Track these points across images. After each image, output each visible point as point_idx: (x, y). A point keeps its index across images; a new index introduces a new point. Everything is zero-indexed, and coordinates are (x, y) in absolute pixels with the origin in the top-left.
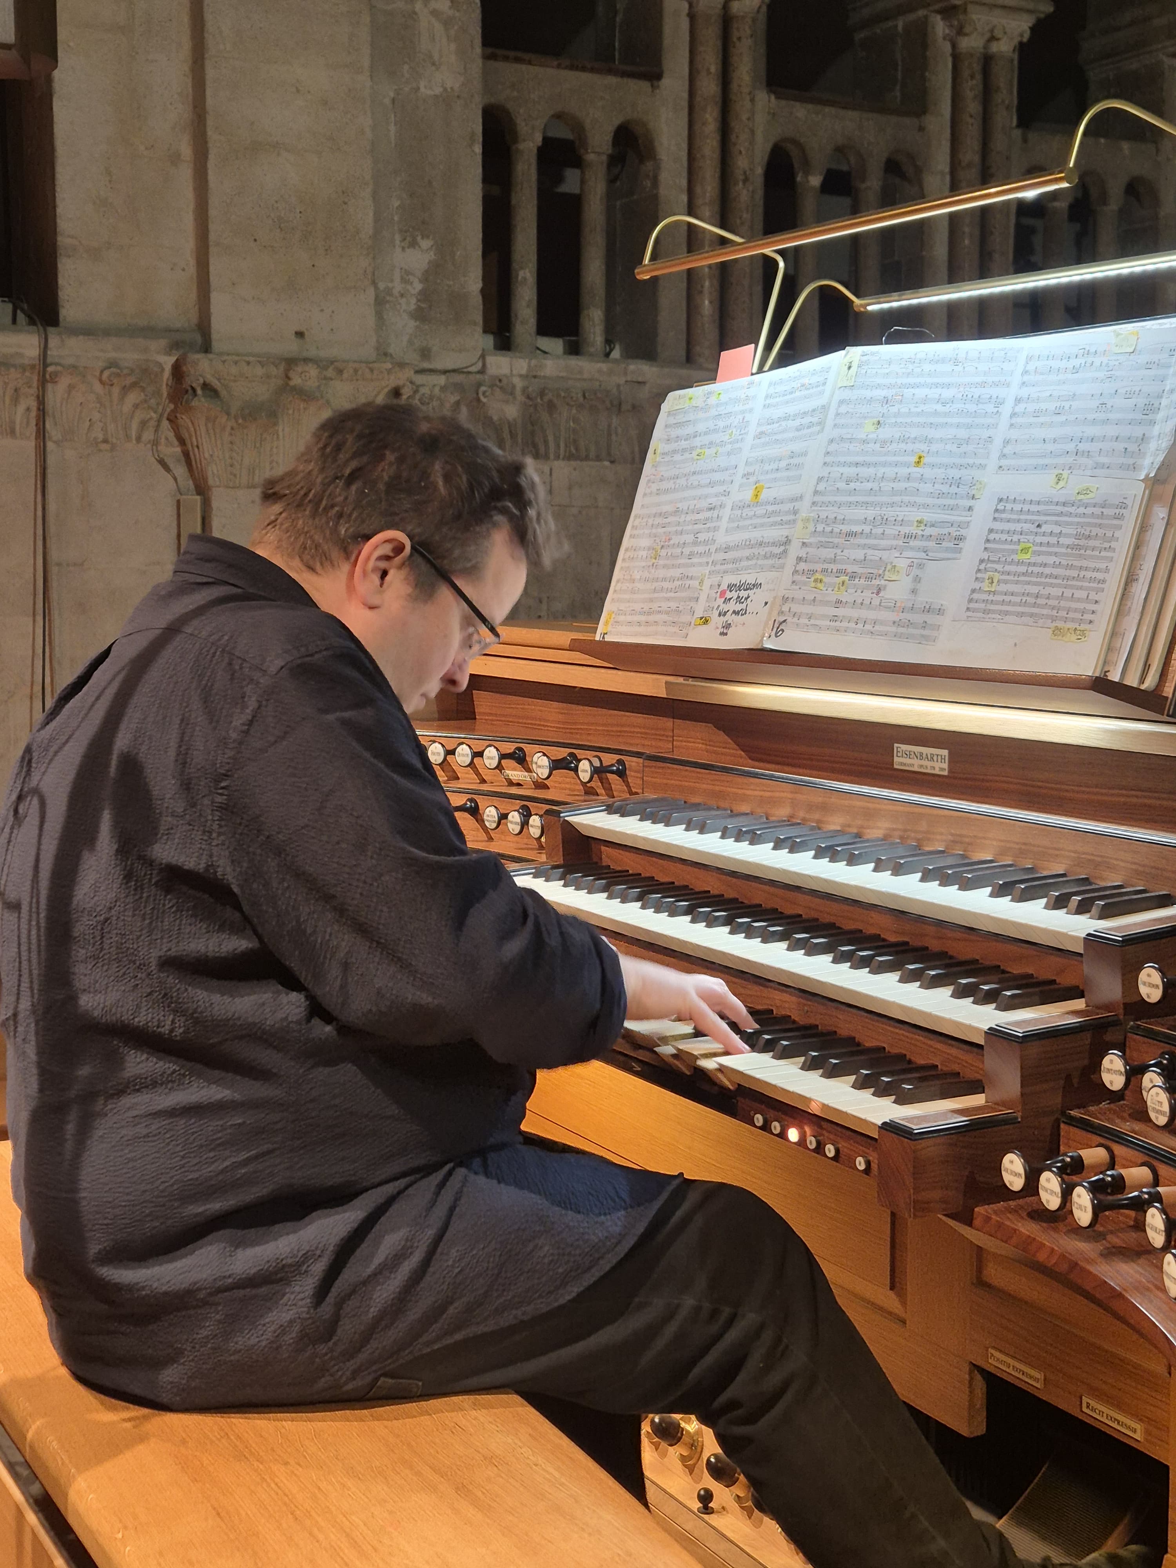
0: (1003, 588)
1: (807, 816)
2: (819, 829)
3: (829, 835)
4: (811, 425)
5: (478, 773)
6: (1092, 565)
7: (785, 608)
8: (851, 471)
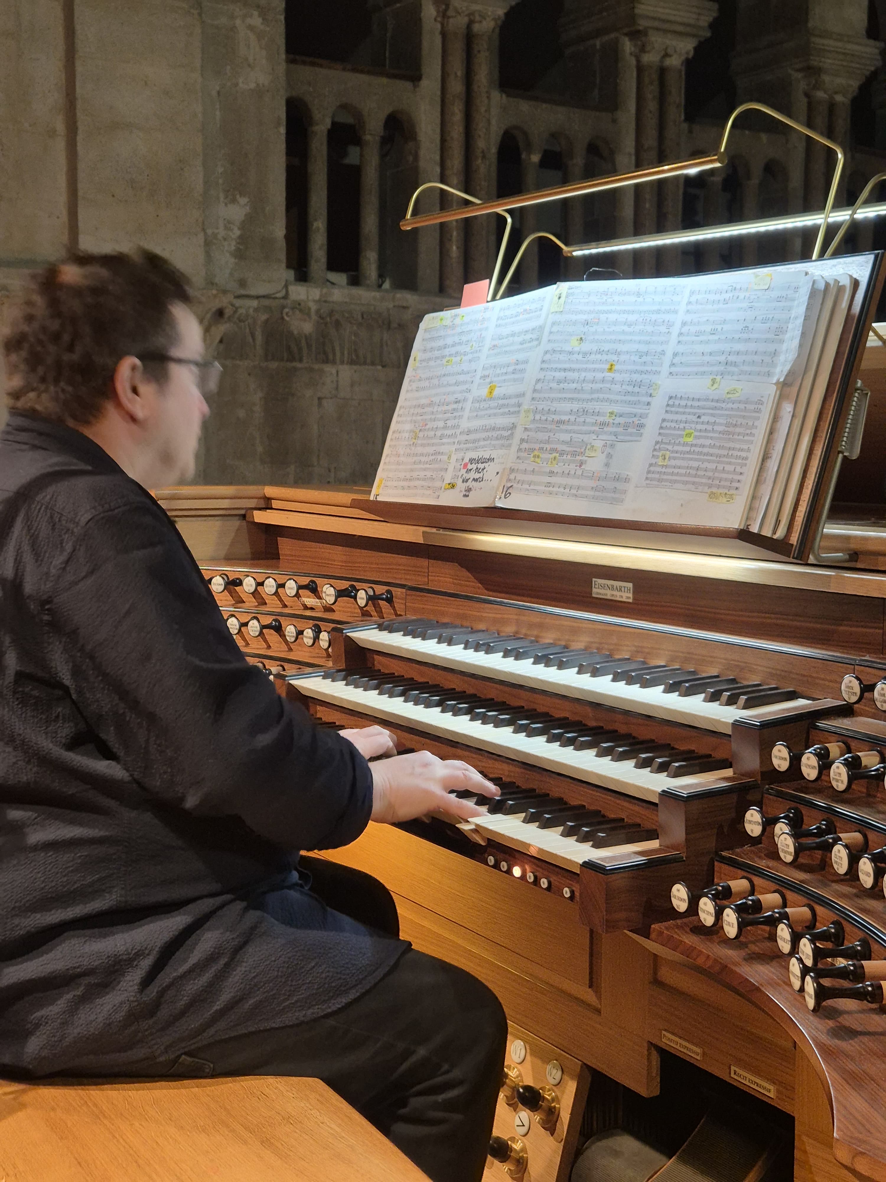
0: (673, 463)
1: (529, 633)
2: (537, 642)
3: (544, 646)
4: (532, 340)
5: (281, 600)
6: (737, 446)
7: (512, 477)
8: (561, 375)
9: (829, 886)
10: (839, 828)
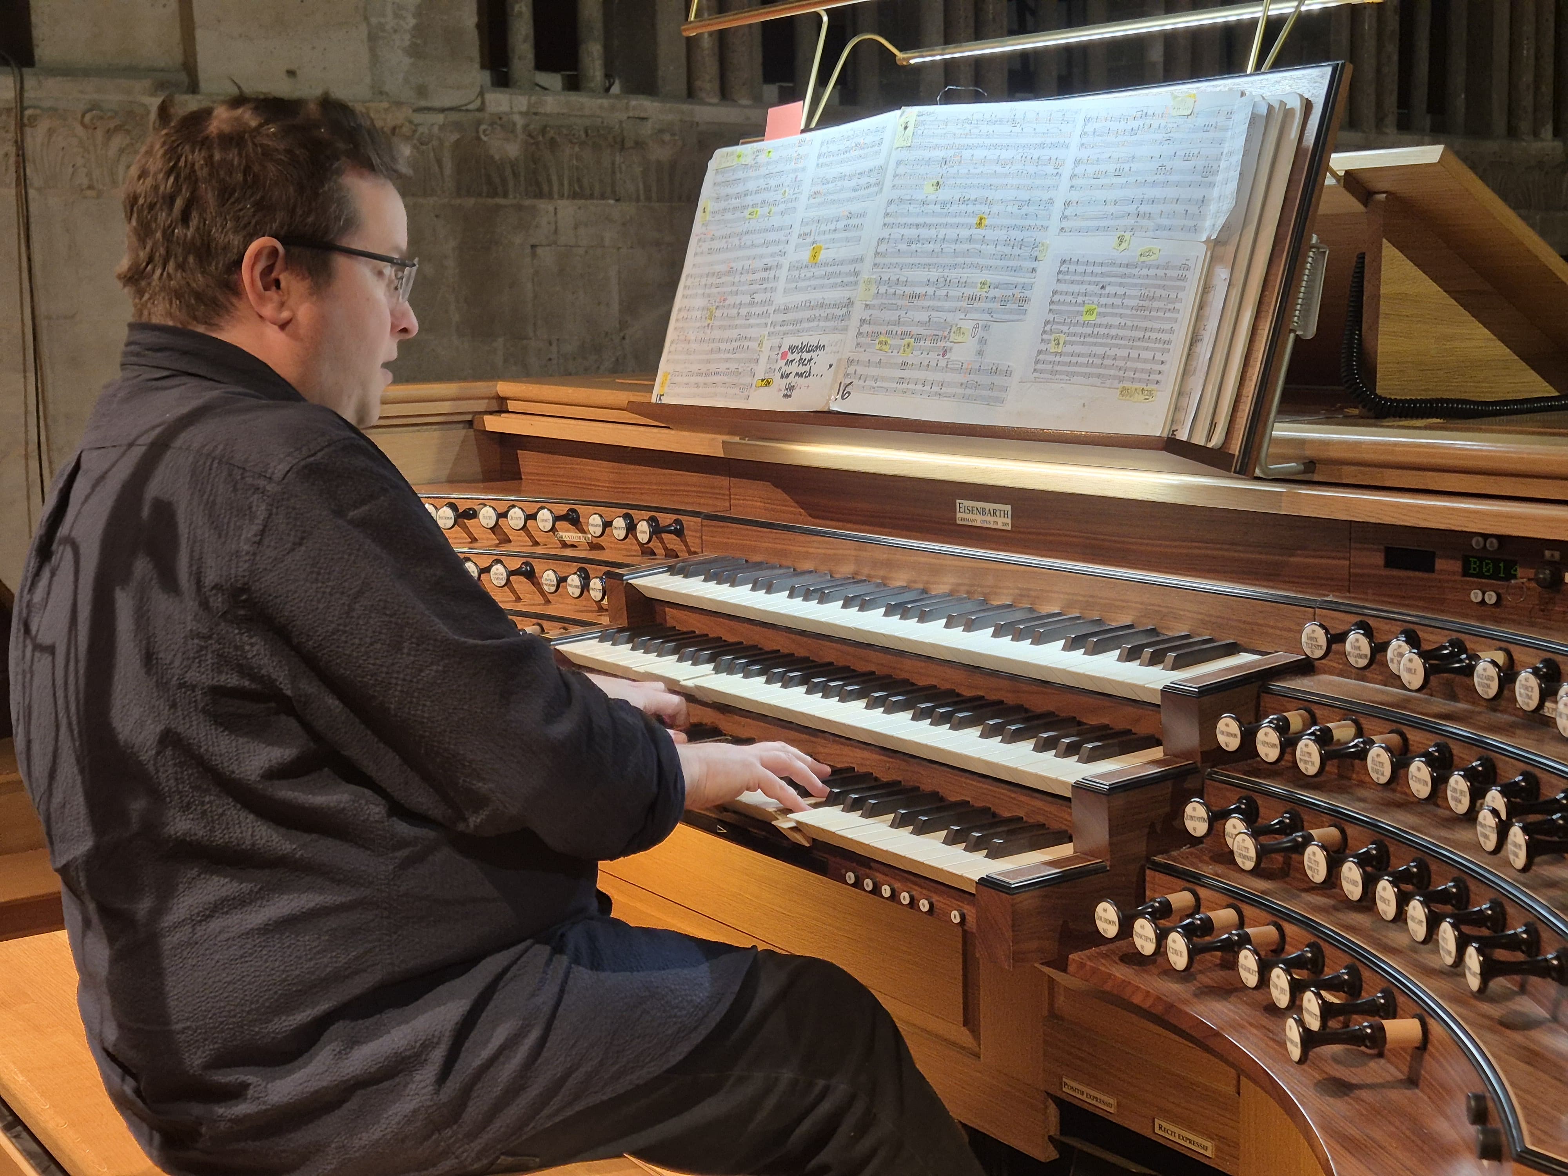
0: (1069, 349)
1: (872, 573)
2: (885, 585)
3: (896, 591)
4: (869, 186)
5: (530, 536)
6: (1156, 326)
7: (851, 370)
8: (912, 233)
9: (1299, 896)
10: (1308, 821)
